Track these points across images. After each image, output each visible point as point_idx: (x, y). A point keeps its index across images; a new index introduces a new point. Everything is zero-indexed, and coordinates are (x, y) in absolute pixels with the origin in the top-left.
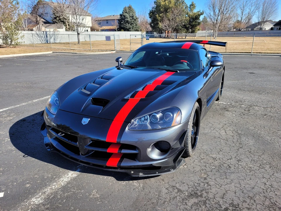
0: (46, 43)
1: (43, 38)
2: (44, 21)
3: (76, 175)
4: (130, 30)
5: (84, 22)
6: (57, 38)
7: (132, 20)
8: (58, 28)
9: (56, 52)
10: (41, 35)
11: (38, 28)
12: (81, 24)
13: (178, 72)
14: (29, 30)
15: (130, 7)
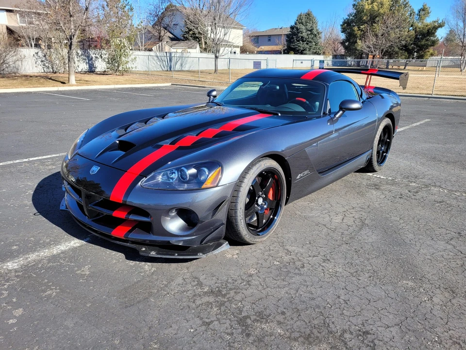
0: (169, 70)
1: (164, 63)
2: (171, 36)
3: (79, 245)
4: (305, 52)
5: (226, 38)
6: (186, 64)
7: (310, 36)
8: (189, 48)
9: (177, 85)
10: (163, 58)
11: (159, 47)
12: (222, 42)
13: (280, 115)
14: (145, 50)
15: (308, 15)
